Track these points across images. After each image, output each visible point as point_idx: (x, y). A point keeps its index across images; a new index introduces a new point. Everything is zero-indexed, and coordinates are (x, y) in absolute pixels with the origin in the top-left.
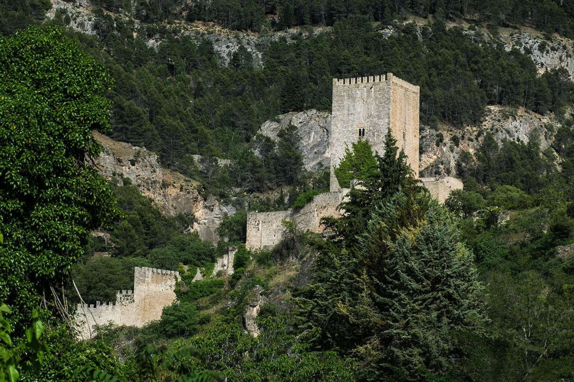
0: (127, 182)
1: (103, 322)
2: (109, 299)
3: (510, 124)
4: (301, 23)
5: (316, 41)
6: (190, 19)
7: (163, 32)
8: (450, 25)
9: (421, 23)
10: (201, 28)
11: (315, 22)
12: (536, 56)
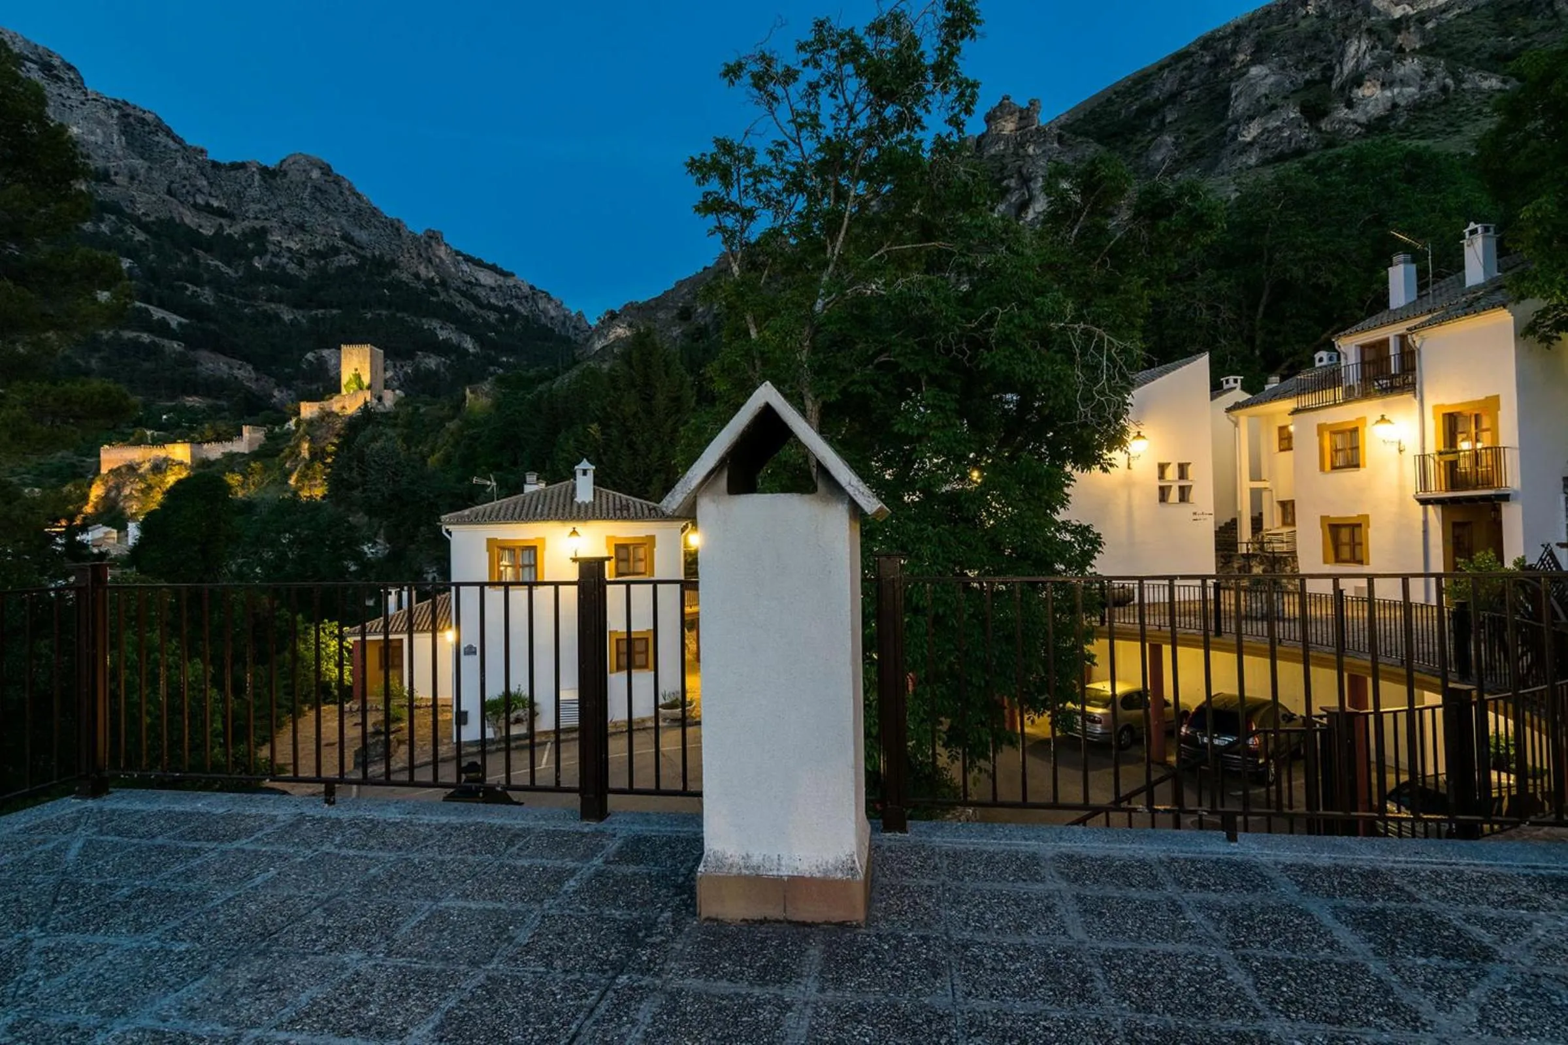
0: (236, 378)
1: (227, 451)
2: (230, 440)
3: (427, 360)
4: (324, 307)
5: (333, 317)
6: (268, 301)
7: (253, 306)
8: (399, 315)
9: (384, 312)
10: (273, 306)
11: (332, 307)
12: (438, 331)
